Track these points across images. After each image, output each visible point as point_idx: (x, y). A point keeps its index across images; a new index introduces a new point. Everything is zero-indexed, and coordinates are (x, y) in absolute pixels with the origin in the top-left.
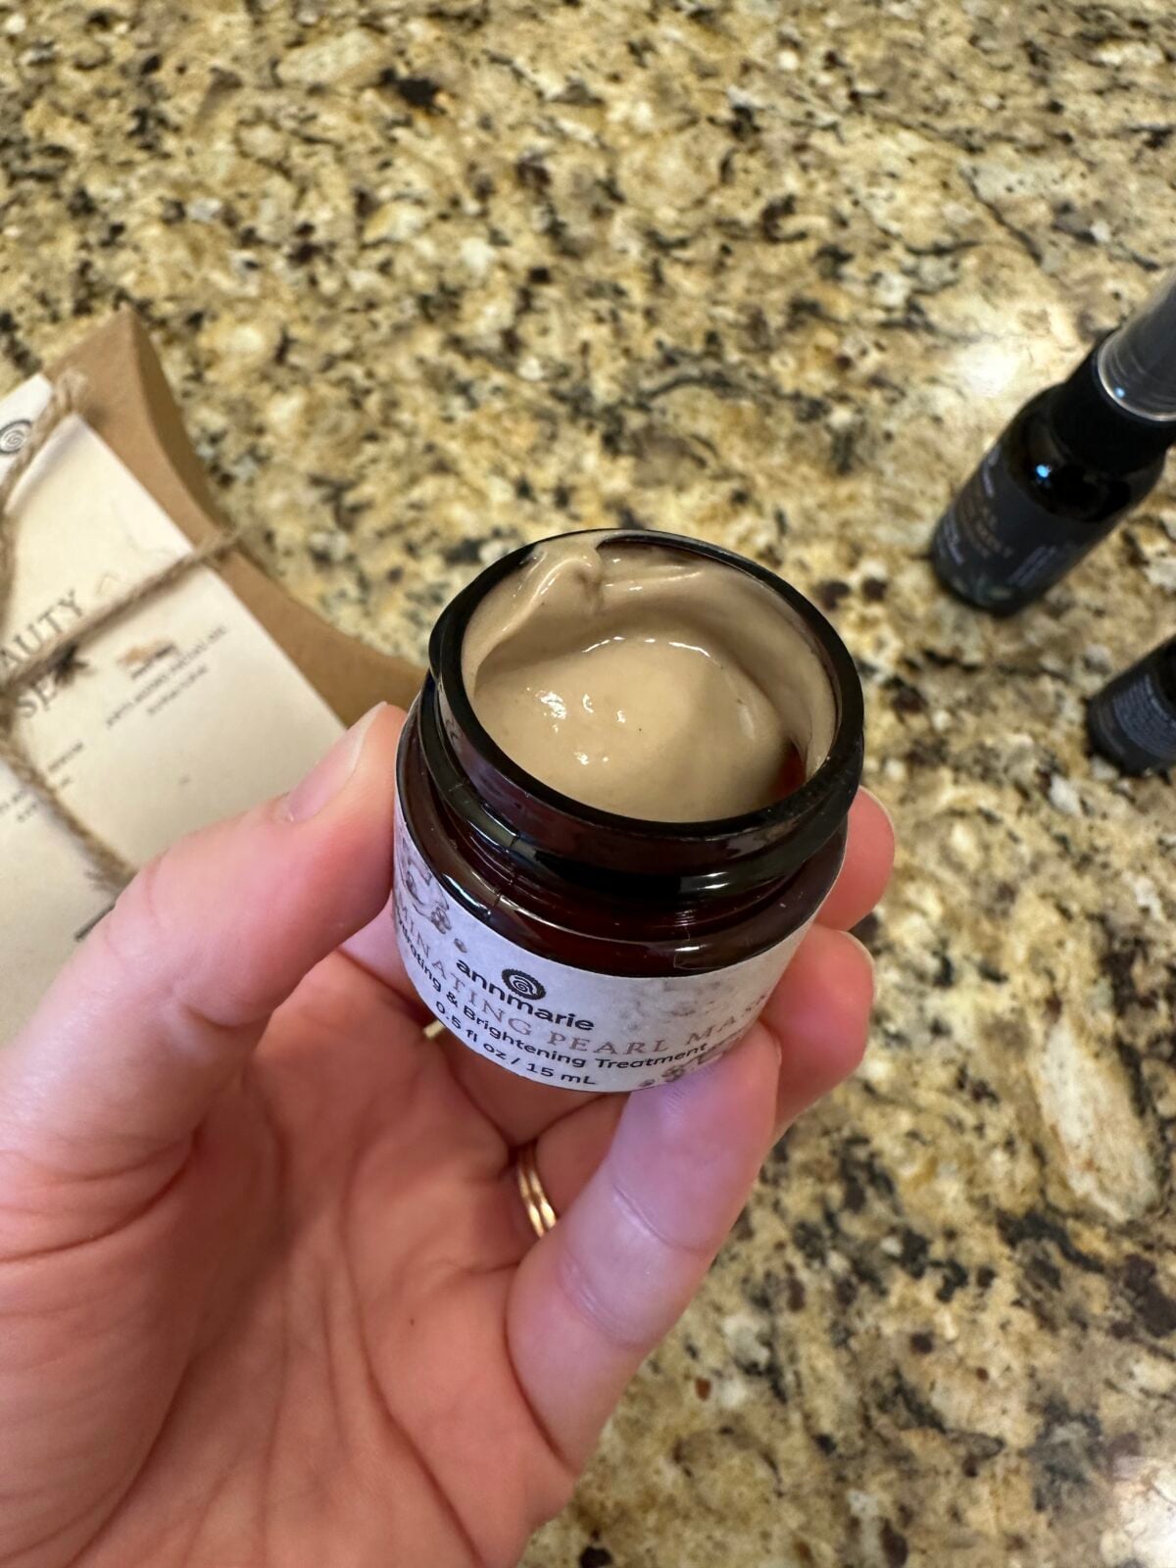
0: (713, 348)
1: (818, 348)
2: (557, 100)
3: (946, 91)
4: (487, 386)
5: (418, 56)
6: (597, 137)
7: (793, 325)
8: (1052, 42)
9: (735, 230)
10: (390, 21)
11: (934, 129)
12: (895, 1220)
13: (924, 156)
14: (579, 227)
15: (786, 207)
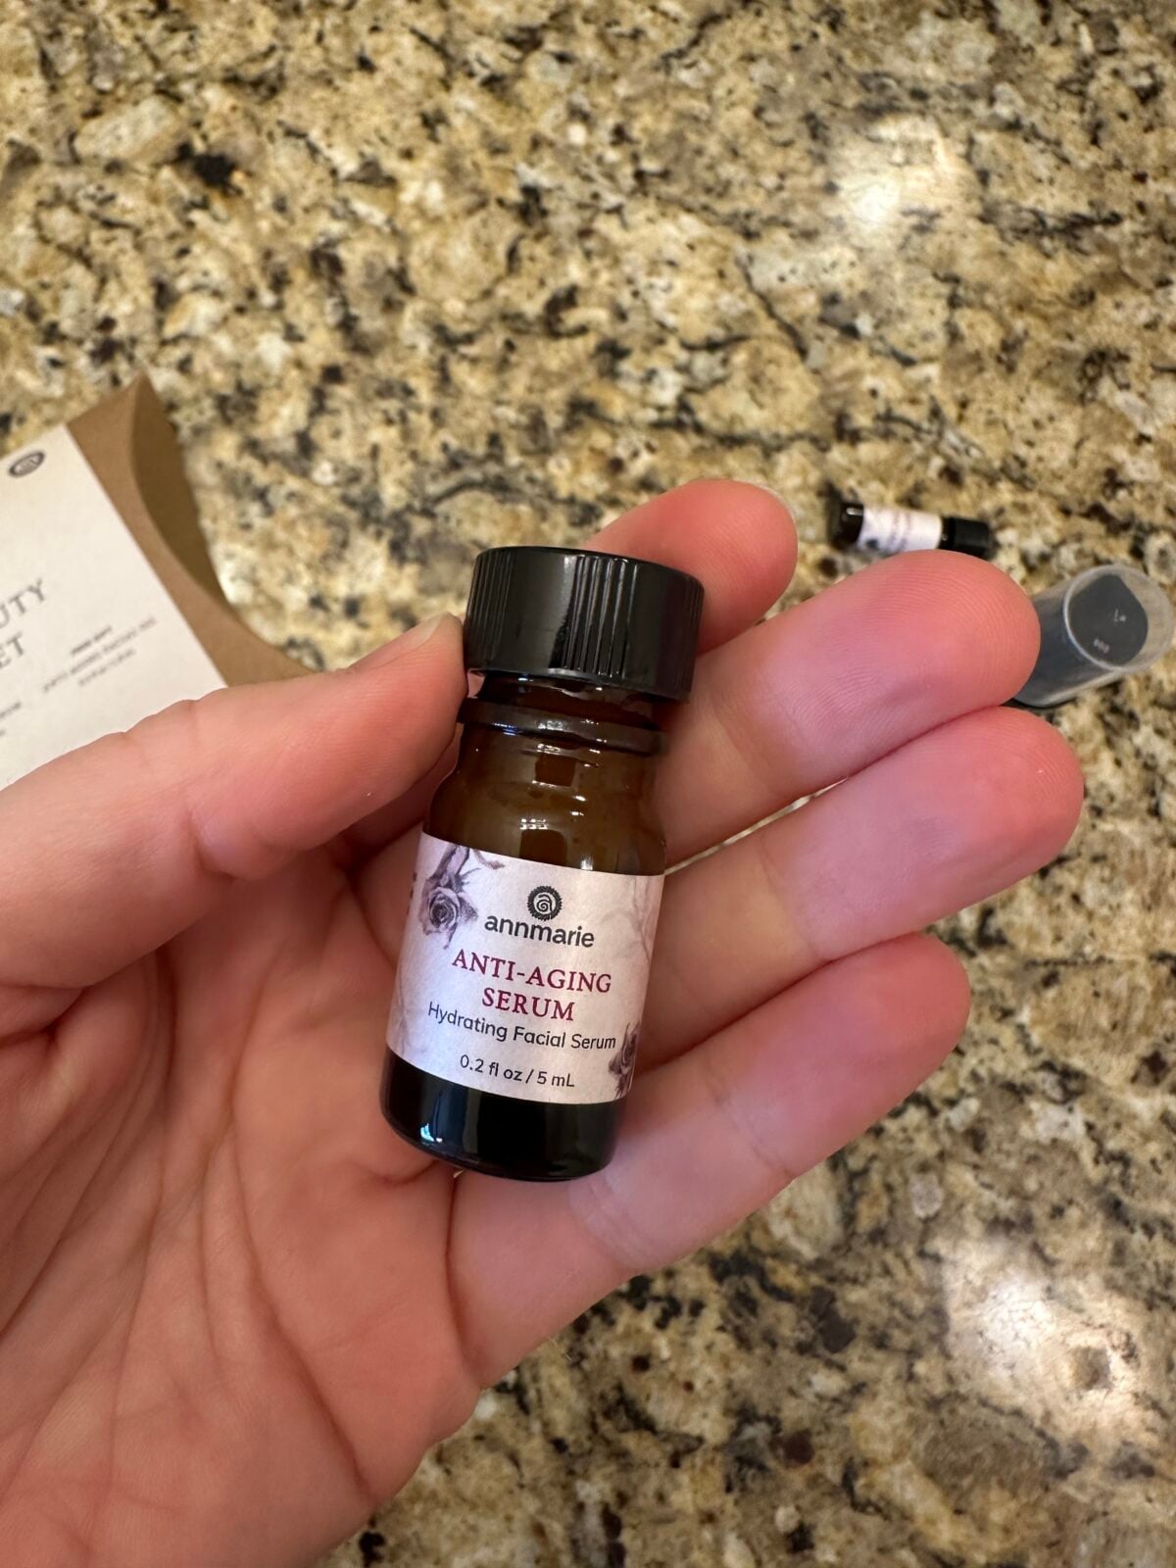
0: (496, 451)
1: (592, 450)
2: (351, 179)
3: (729, 170)
4: (283, 491)
5: (215, 128)
6: (389, 221)
7: (571, 425)
8: (833, 115)
9: (520, 325)
10: (186, 88)
11: (715, 213)
13: (701, 241)
14: (371, 322)
15: (568, 298)
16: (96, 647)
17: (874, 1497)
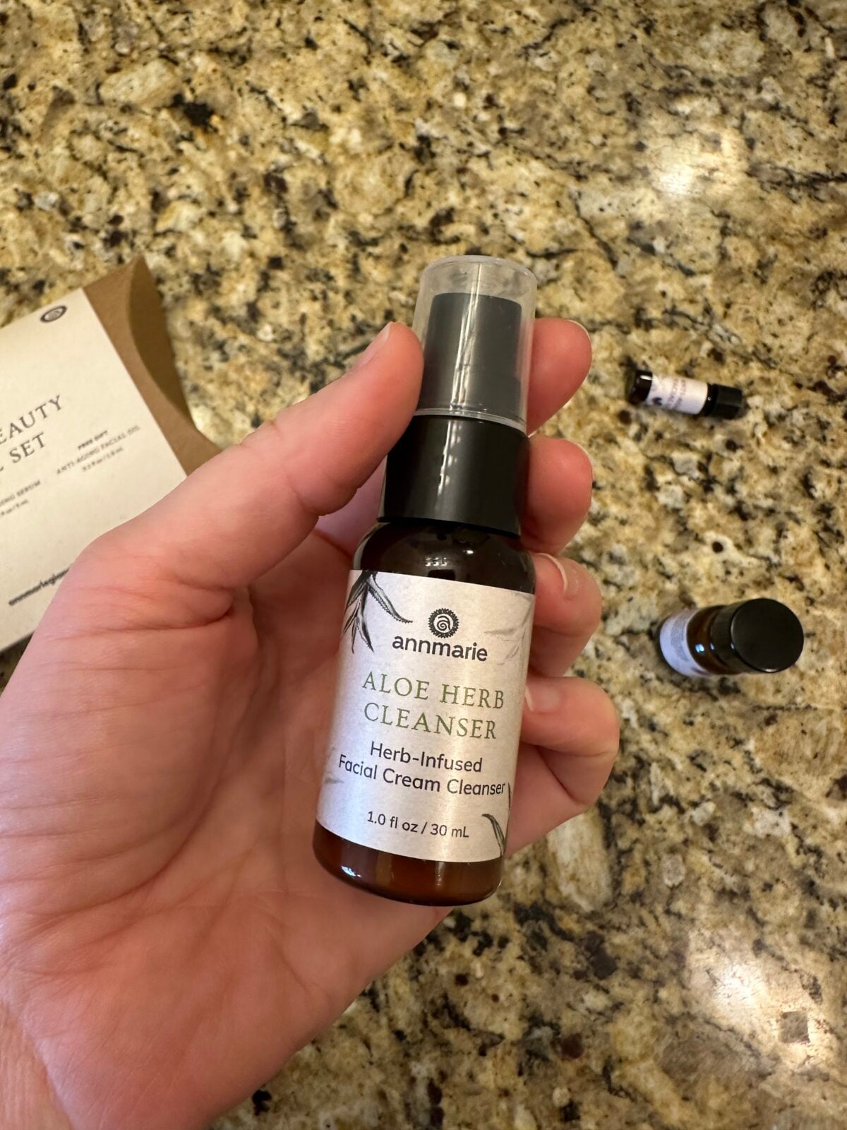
2: (295, 124)
3: (567, 130)
4: (236, 344)
5: (200, 84)
6: (322, 156)
8: (645, 94)
9: (411, 233)
10: (181, 54)
11: (555, 160)
13: (544, 180)
14: (305, 227)
15: (448, 216)
16: (96, 444)
17: (625, 1085)
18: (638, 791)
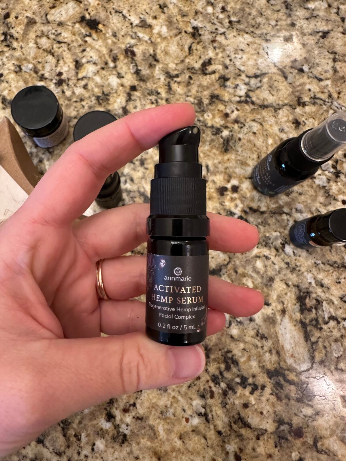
1: (218, 110)
2: (137, 26)
3: (259, 20)
5: (92, 11)
6: (150, 39)
7: (211, 103)
9: (193, 71)
11: (255, 33)
12: (239, 373)
13: (251, 43)
14: (145, 71)
15: (209, 62)
17: (324, 449)
18: (318, 315)
